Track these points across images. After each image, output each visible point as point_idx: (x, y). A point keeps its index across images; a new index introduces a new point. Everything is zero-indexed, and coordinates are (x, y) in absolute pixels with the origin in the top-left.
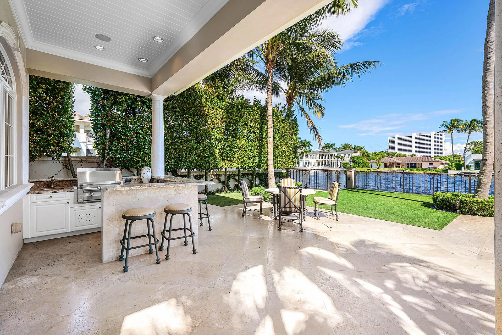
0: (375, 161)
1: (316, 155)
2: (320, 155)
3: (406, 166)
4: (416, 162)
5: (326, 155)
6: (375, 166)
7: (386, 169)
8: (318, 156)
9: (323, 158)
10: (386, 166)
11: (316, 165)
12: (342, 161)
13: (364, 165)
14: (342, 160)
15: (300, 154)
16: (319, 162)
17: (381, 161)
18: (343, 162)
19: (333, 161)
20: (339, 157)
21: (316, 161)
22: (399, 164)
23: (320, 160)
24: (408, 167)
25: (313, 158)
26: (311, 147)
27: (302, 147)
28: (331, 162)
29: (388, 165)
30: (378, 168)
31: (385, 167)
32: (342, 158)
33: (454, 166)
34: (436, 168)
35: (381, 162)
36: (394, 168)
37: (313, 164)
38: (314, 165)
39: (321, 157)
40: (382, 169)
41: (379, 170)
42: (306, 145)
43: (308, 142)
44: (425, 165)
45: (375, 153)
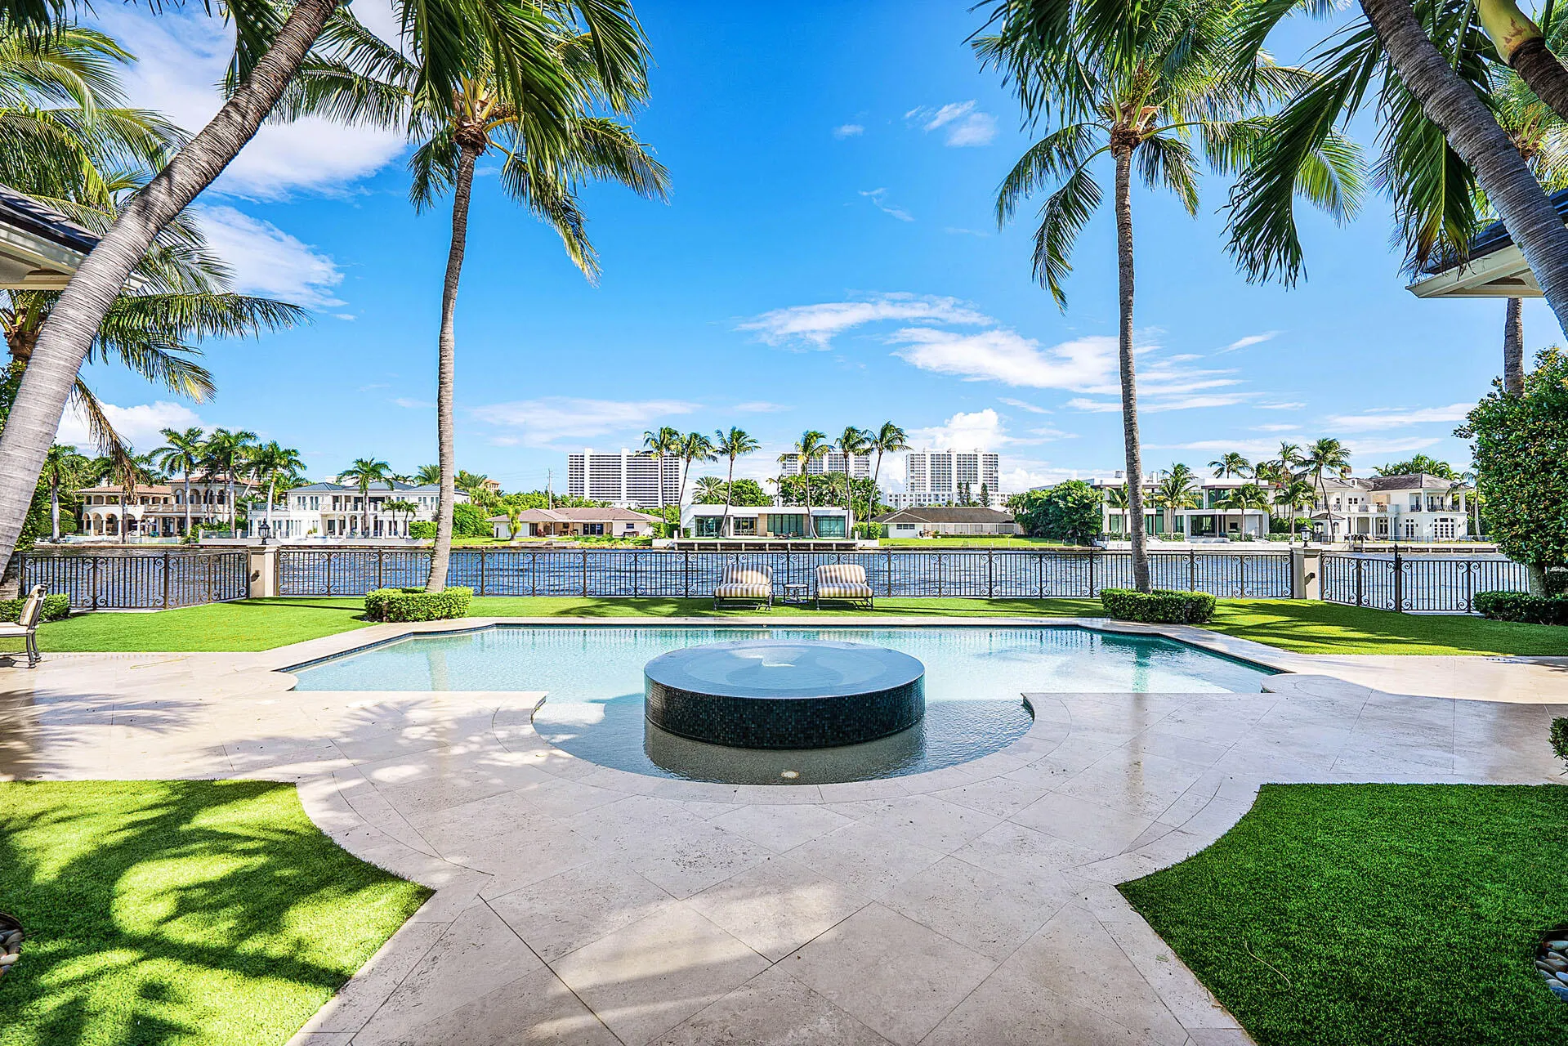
0: (504, 517)
1: (320, 499)
2: (336, 499)
3: (581, 529)
4: (602, 521)
5: (357, 500)
6: (504, 533)
7: (534, 539)
8: (329, 500)
9: (348, 507)
10: (534, 530)
11: (320, 533)
12: (409, 519)
13: (477, 530)
14: (411, 514)
15: (254, 492)
16: (331, 523)
17: (520, 518)
18: (415, 520)
19: (379, 519)
20: (399, 507)
21: (319, 518)
22: (566, 525)
23: (337, 515)
24: (585, 532)
25: (308, 506)
26: (298, 470)
27: (262, 466)
28: (376, 522)
29: (541, 527)
30: (512, 538)
31: (532, 534)
32: (410, 508)
33: (662, 530)
34: (637, 533)
35: (518, 521)
36: (553, 536)
37: (306, 527)
38: (310, 532)
39: (338, 504)
40: (524, 538)
41: (513, 544)
42: (277, 461)
43: (288, 452)
44: (619, 529)
45: (518, 495)
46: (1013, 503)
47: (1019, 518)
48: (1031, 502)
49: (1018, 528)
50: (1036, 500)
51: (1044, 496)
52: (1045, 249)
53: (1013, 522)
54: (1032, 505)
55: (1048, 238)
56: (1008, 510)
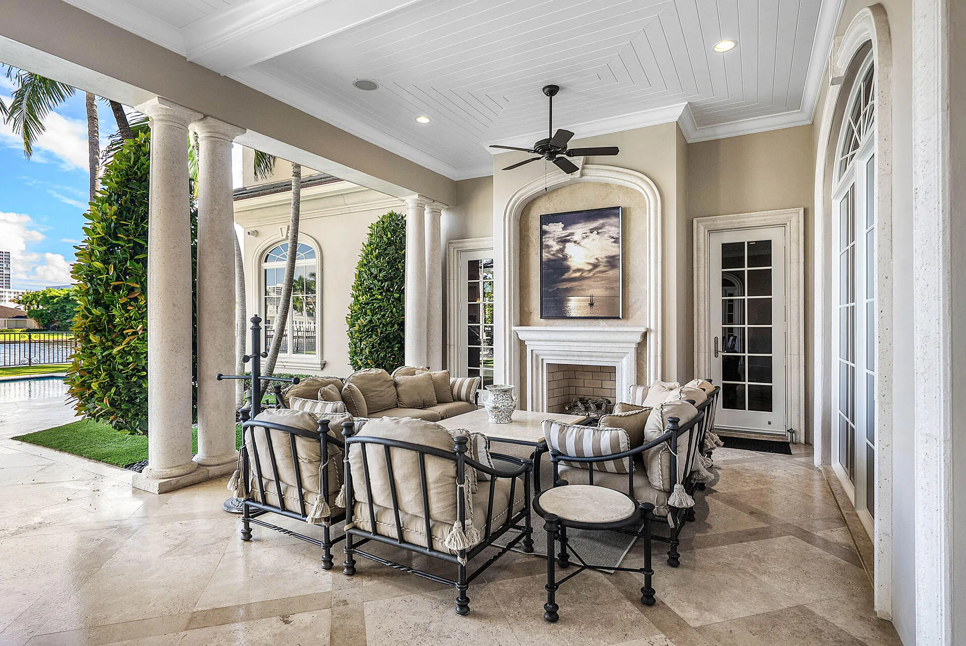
46: (27, 300)
47: (32, 314)
48: (47, 300)
49: (32, 323)
50: (53, 298)
51: (62, 293)
52: (24, 107)
53: (26, 317)
54: (48, 303)
55: (28, 99)
56: (22, 307)
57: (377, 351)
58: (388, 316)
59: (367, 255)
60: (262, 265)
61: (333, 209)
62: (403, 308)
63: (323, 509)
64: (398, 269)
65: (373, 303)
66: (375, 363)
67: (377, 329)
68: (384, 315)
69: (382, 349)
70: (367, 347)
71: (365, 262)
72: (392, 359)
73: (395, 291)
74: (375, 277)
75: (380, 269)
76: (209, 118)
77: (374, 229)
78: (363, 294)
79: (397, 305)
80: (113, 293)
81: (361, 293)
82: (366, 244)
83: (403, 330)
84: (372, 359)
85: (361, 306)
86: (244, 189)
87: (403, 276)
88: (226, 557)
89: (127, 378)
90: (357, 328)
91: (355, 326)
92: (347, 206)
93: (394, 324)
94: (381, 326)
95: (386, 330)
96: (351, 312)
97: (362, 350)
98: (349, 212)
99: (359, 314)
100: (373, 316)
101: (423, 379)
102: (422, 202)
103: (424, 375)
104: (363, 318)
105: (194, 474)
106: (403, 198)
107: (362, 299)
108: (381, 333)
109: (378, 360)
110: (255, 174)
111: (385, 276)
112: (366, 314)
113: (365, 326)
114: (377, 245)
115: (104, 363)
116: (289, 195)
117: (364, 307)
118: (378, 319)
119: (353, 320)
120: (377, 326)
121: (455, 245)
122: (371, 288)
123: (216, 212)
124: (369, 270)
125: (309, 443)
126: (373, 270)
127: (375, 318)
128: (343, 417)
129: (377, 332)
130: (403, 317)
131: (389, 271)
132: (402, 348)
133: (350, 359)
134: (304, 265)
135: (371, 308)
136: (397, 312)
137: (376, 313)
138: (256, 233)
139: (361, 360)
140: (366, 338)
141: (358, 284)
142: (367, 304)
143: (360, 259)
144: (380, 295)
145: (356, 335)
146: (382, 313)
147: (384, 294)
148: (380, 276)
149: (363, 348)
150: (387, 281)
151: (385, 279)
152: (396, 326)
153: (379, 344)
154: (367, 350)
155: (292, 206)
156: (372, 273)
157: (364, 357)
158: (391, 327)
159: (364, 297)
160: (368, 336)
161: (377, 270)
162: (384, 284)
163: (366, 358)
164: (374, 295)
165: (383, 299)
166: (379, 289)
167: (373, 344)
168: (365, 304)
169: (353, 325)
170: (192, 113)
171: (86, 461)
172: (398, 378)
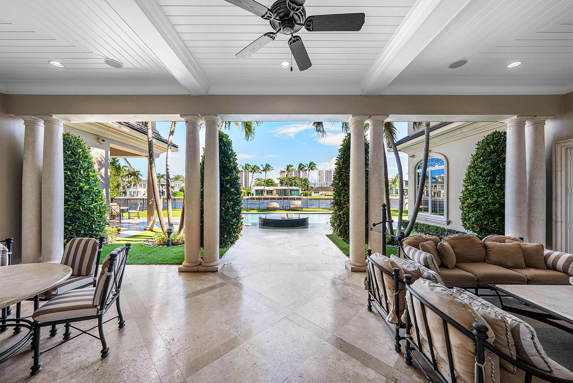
1: (146, 185)
11: (146, 195)
14: (173, 189)
15: (127, 183)
21: (146, 191)
25: (143, 187)
27: (129, 176)
33: (246, 194)
38: (143, 195)
42: (134, 174)
57: (481, 220)
58: (491, 199)
59: (474, 161)
60: (416, 171)
61: (454, 137)
62: (504, 194)
63: (393, 317)
64: (499, 167)
65: (479, 190)
66: (480, 227)
67: (481, 206)
68: (487, 198)
69: (485, 219)
70: (473, 217)
71: (473, 165)
72: (493, 226)
73: (497, 182)
74: (480, 174)
75: (483, 170)
76: (372, 116)
77: (480, 145)
78: (471, 185)
79: (499, 191)
80: (341, 192)
81: (469, 184)
82: (473, 155)
83: (504, 208)
84: (477, 224)
85: (469, 192)
86: (408, 136)
87: (504, 173)
88: (357, 315)
89: (344, 223)
90: (466, 204)
91: (465, 204)
92: (464, 134)
93: (496, 203)
94: (484, 205)
95: (489, 207)
96: (463, 195)
97: (470, 218)
98: (465, 137)
99: (468, 197)
100: (478, 198)
101: (511, 247)
102: (522, 120)
103: (513, 245)
104: (470, 199)
105: (365, 267)
106: (502, 121)
107: (471, 188)
108: (484, 209)
109: (482, 225)
110: (414, 128)
111: (487, 173)
112: (472, 196)
113: (472, 204)
114: (482, 154)
115: (339, 217)
116: (423, 137)
117: (471, 193)
118: (482, 200)
119: (464, 199)
120: (481, 204)
121: (562, 144)
122: (477, 181)
123: (375, 156)
124: (476, 170)
125: (389, 279)
126: (478, 170)
127: (479, 199)
128: (414, 268)
129: (482, 208)
130: (504, 199)
131: (491, 170)
132: (503, 220)
133: (463, 222)
134: (438, 169)
135: (476, 193)
136: (498, 196)
137: (481, 196)
138: (413, 156)
139: (469, 224)
140: (473, 211)
141: (468, 179)
142: (474, 191)
143: (469, 164)
144: (484, 185)
145: (465, 209)
146: (485, 197)
147: (487, 184)
148: (484, 174)
149: (470, 217)
150: (489, 176)
151: (488, 175)
152: (497, 205)
153: (483, 216)
154: (473, 219)
155: (425, 142)
156: (477, 172)
157: (471, 222)
158: (493, 206)
159: (471, 187)
160: (474, 210)
161: (482, 170)
162: (487, 178)
163: (473, 223)
164: (479, 185)
165: (486, 187)
166: (483, 182)
167: (478, 215)
168: (472, 191)
169: (463, 203)
170: (365, 116)
171: (338, 249)
172: (488, 243)
